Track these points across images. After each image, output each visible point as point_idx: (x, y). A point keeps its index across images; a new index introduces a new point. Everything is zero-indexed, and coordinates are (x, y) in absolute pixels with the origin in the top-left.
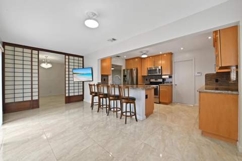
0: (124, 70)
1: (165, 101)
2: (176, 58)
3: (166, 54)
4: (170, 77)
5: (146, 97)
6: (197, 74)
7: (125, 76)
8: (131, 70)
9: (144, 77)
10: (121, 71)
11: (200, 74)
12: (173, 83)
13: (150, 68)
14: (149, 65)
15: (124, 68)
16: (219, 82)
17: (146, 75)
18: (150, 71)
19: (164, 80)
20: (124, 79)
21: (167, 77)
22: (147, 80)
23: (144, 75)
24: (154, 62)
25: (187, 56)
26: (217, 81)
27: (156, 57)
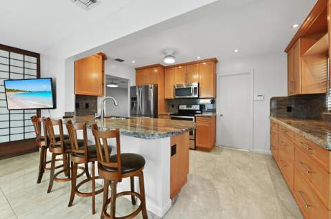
0: (133, 89)
1: (204, 146)
2: (222, 70)
3: (206, 61)
4: (213, 102)
5: (173, 150)
6: (256, 98)
7: (134, 99)
8: (147, 88)
9: (168, 101)
10: (127, 89)
11: (261, 98)
12: (217, 113)
13: (178, 85)
14: (176, 80)
15: (132, 83)
16: (292, 112)
17: (172, 97)
18: (178, 91)
19: (202, 107)
20: (132, 104)
21: (209, 101)
22: (173, 107)
23: (169, 97)
24: (186, 74)
25: (239, 66)
26: (289, 109)
27: (190, 66)
